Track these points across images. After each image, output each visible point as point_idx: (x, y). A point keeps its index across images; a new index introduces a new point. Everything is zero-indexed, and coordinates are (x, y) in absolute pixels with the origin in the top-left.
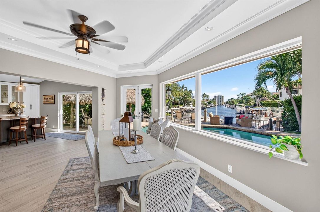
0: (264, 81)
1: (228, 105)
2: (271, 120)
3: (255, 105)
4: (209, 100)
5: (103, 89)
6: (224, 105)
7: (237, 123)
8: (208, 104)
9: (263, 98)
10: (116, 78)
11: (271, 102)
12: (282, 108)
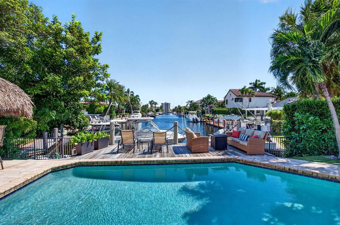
1: (175, 113)
6: (171, 113)
8: (156, 112)
9: (211, 105)
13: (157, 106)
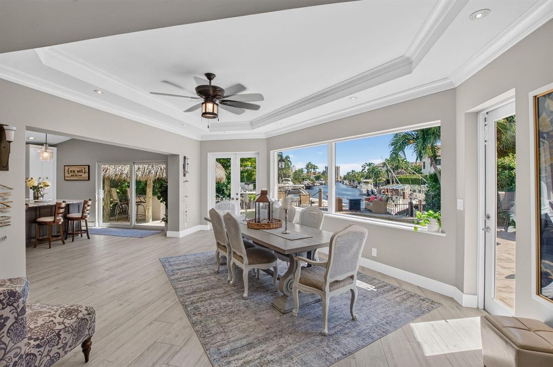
0: (401, 148)
1: (346, 182)
2: (411, 204)
3: (388, 182)
4: (317, 174)
5: (185, 158)
6: (340, 182)
7: (366, 208)
8: (316, 180)
9: (400, 170)
10: (200, 140)
11: (410, 177)
12: (425, 186)
13: (317, 171)
